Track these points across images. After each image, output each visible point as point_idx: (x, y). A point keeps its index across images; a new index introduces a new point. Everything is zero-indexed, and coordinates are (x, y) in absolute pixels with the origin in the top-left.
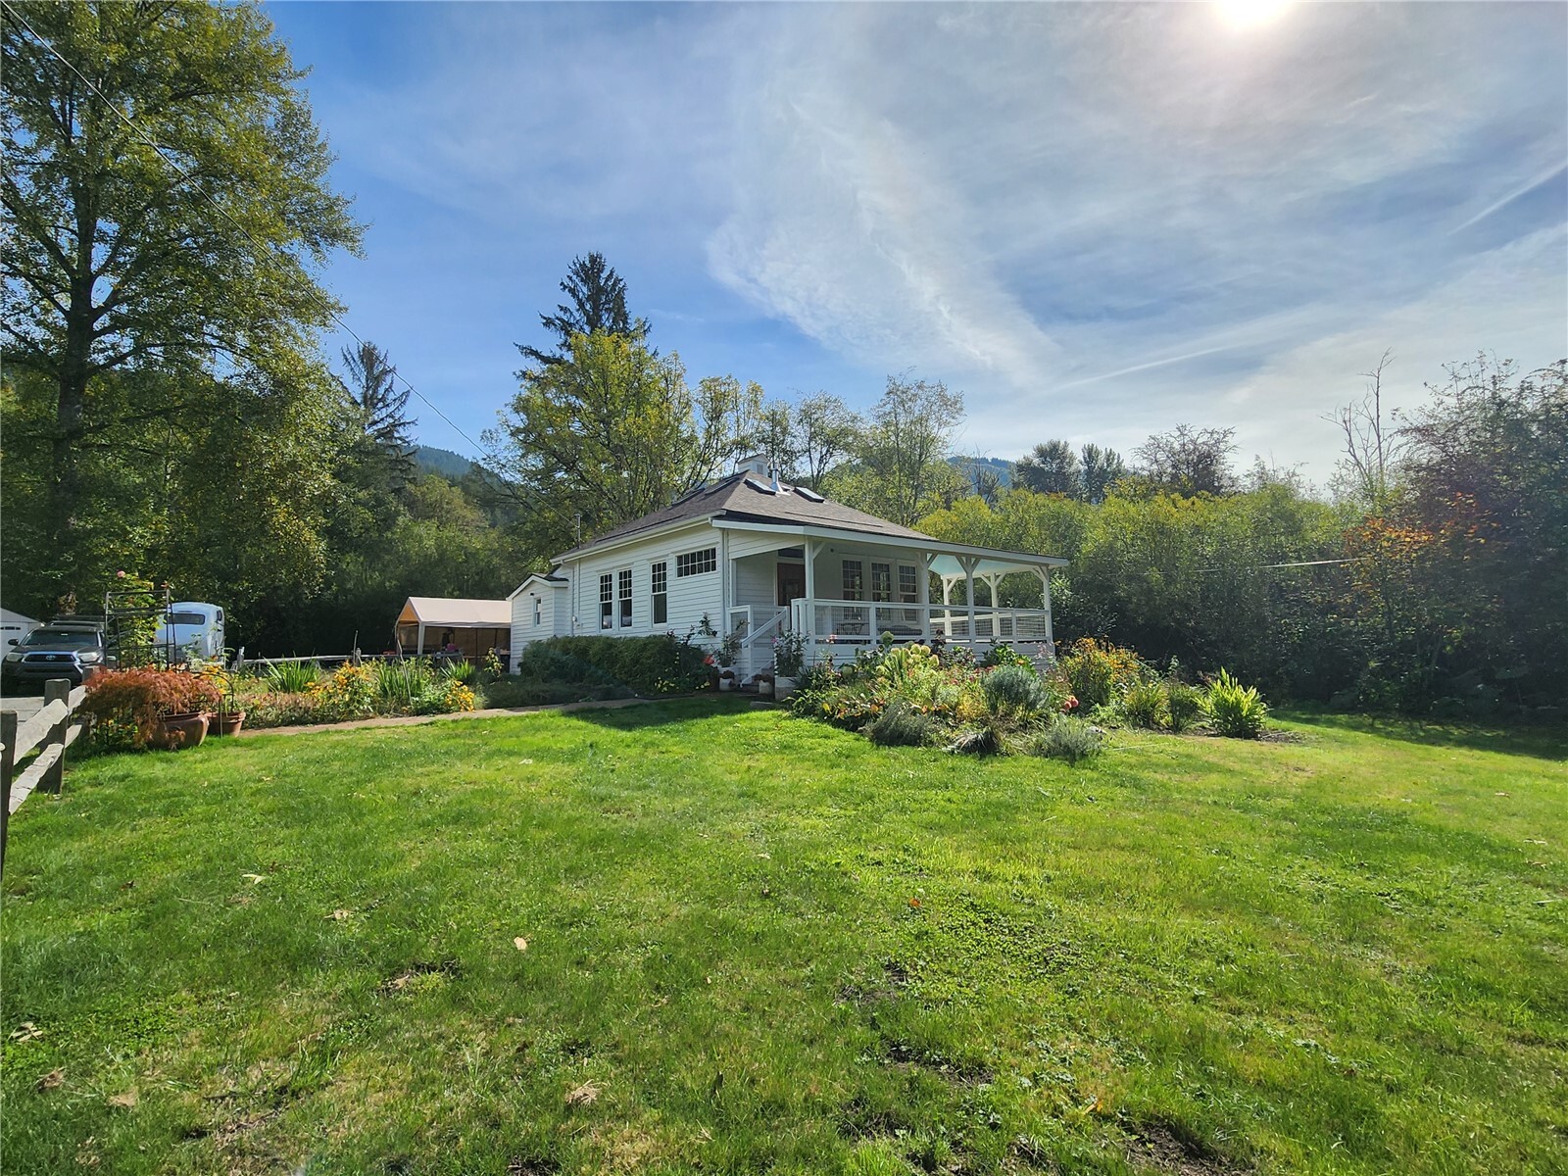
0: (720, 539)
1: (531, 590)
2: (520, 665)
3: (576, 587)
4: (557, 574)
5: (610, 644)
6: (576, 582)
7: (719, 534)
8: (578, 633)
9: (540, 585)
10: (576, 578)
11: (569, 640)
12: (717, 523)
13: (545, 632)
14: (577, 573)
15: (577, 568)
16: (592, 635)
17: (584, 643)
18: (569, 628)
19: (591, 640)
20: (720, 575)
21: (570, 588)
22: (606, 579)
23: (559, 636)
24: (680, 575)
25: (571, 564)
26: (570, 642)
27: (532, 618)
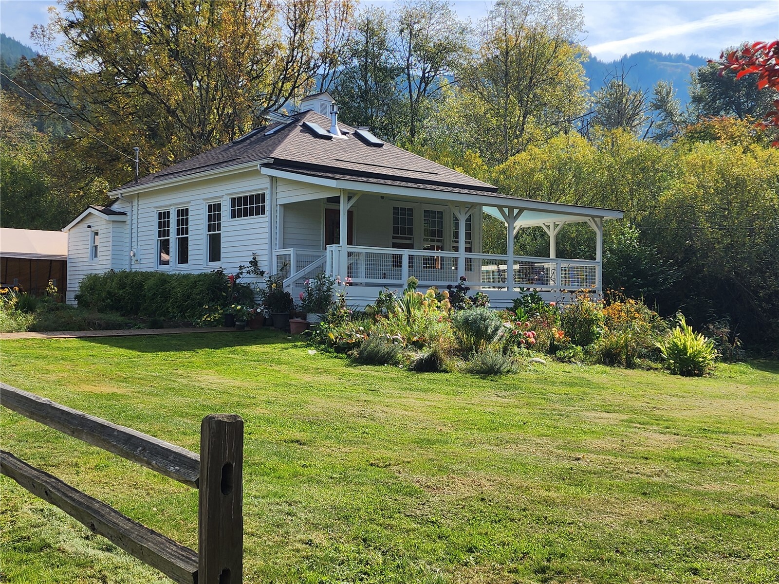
0: (268, 185)
1: (89, 222)
2: (77, 297)
3: (135, 221)
4: (115, 207)
5: (164, 279)
6: (135, 217)
7: (268, 180)
8: (136, 268)
9: (98, 218)
10: (135, 212)
11: (125, 275)
12: (265, 171)
13: (102, 266)
14: (135, 208)
15: (135, 203)
16: (149, 270)
17: (139, 277)
18: (127, 263)
19: (147, 276)
20: (267, 219)
21: (129, 222)
22: (164, 216)
23: (116, 270)
24: (233, 216)
25: (129, 199)
26: (126, 277)
27: (89, 251)
